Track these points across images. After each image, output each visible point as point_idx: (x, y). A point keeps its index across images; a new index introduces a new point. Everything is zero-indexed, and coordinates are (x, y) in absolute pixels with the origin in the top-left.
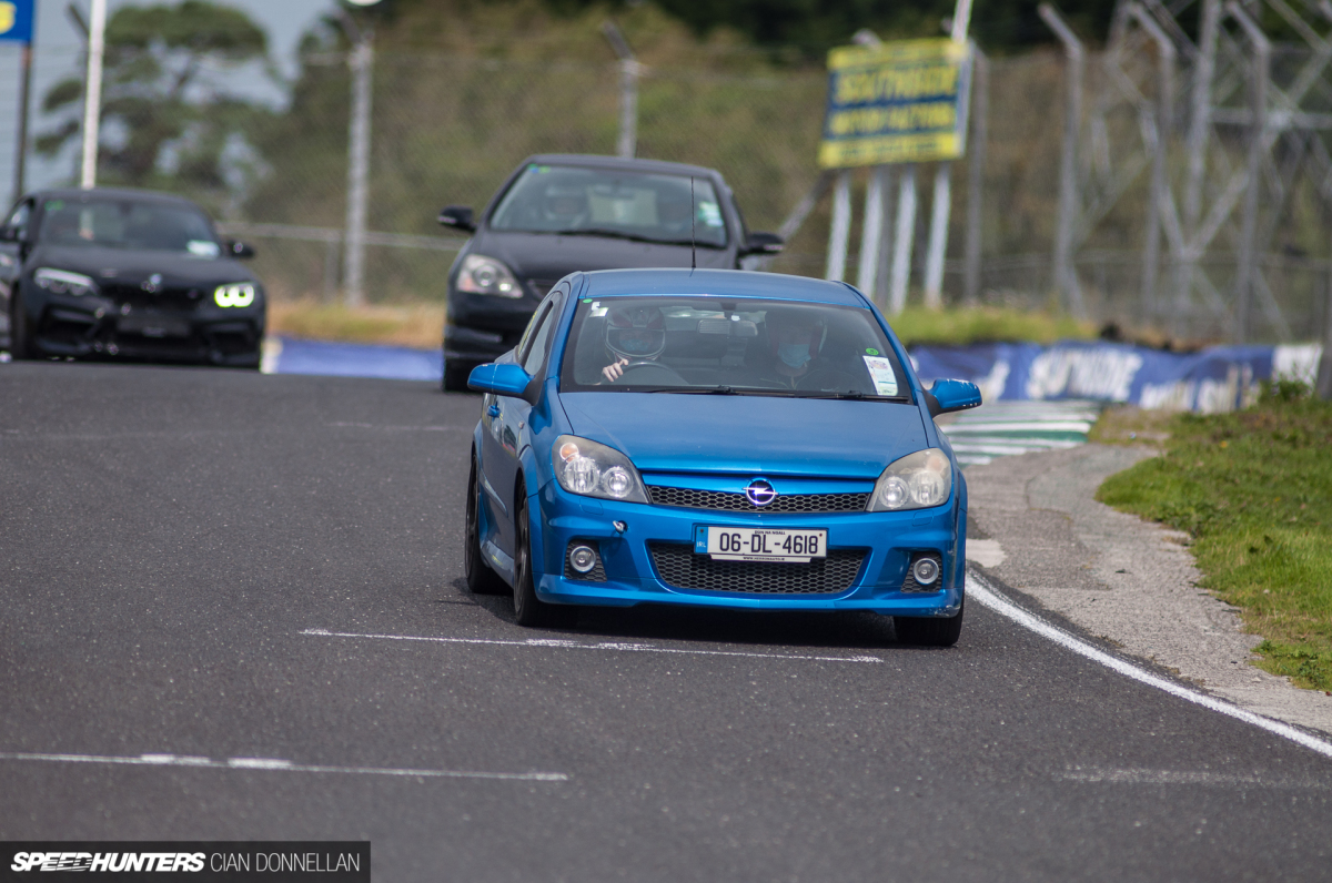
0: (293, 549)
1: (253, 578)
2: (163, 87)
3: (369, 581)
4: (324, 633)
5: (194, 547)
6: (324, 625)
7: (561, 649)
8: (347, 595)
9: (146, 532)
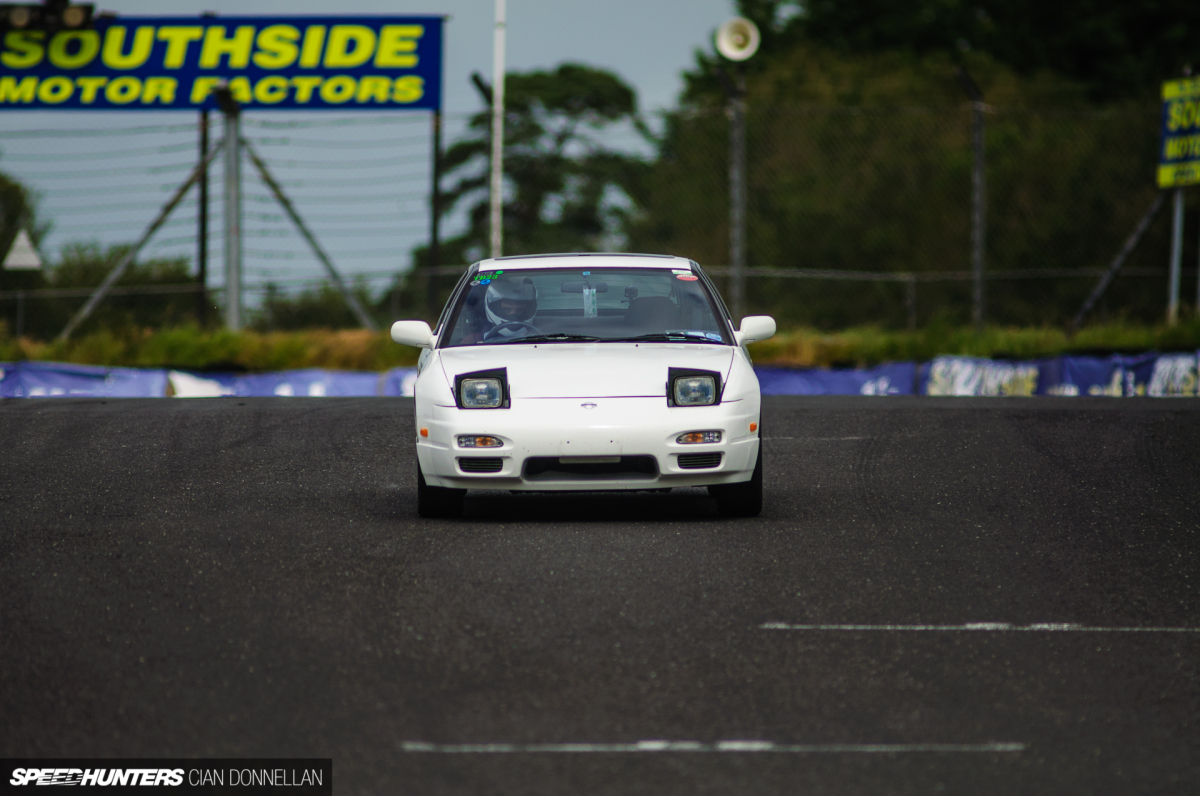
0: (742, 552)
1: (711, 580)
2: (546, 145)
3: (815, 578)
4: (781, 626)
5: (653, 554)
6: (781, 619)
7: (997, 631)
8: (798, 590)
9: (608, 542)
